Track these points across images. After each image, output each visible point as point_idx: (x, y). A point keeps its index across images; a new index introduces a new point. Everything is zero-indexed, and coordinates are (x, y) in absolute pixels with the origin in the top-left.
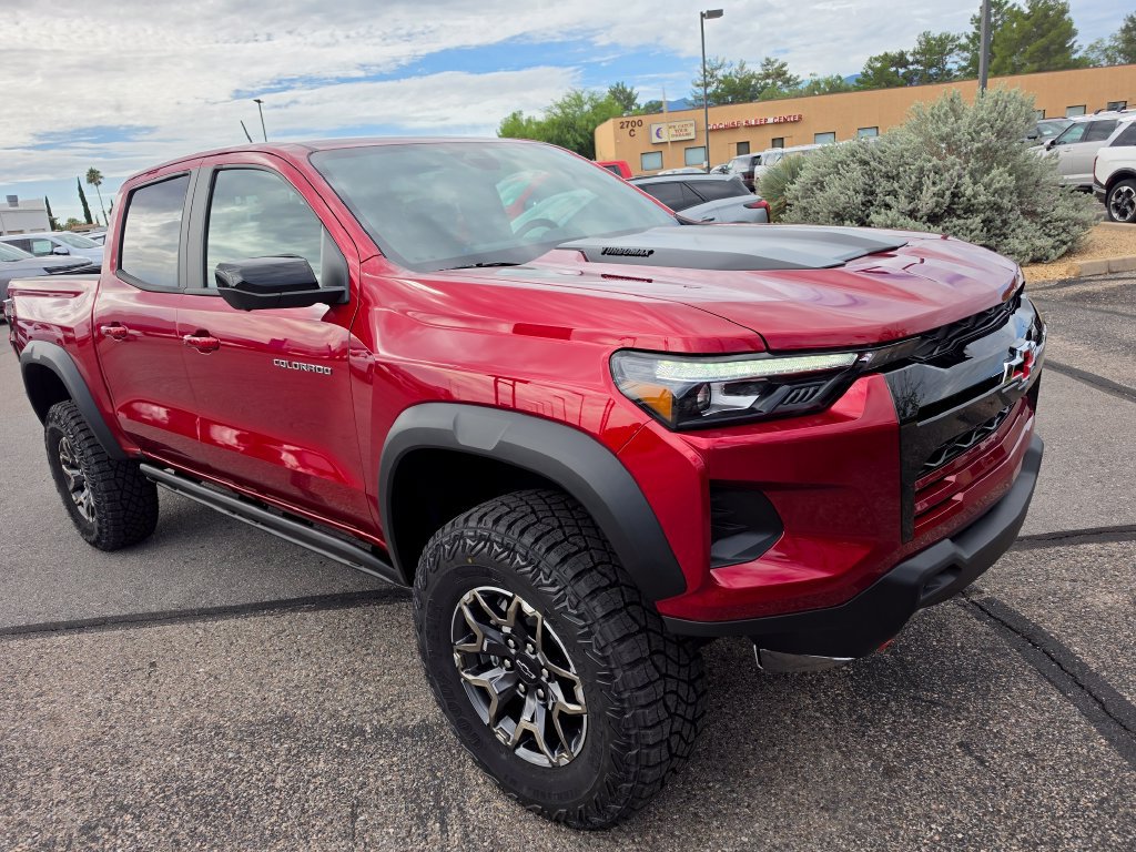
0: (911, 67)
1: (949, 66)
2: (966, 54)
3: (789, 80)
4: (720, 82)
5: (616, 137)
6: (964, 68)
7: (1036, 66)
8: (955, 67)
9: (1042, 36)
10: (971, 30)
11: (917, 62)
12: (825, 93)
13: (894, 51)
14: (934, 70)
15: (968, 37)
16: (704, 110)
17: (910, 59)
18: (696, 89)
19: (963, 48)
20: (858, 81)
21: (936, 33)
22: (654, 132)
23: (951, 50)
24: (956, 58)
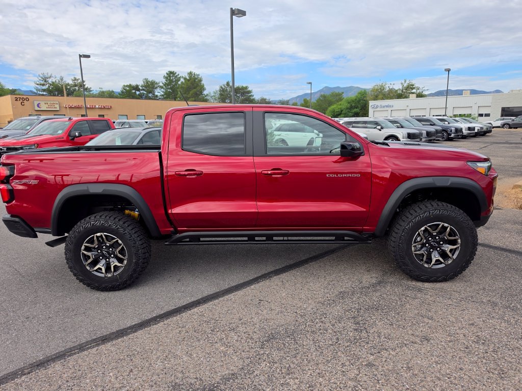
0: (141, 92)
1: (156, 94)
2: (162, 90)
3: (87, 89)
4: (51, 84)
5: (13, 105)
6: (162, 95)
7: (193, 99)
8: (159, 94)
9: (194, 88)
10: (164, 81)
11: (144, 90)
12: (107, 97)
13: (134, 84)
14: (150, 95)
15: (163, 83)
16: (83, 98)
17: (141, 88)
18: (37, 86)
19: (162, 87)
20: (119, 94)
21: (150, 80)
22: (36, 105)
23: (156, 88)
24: (159, 91)
